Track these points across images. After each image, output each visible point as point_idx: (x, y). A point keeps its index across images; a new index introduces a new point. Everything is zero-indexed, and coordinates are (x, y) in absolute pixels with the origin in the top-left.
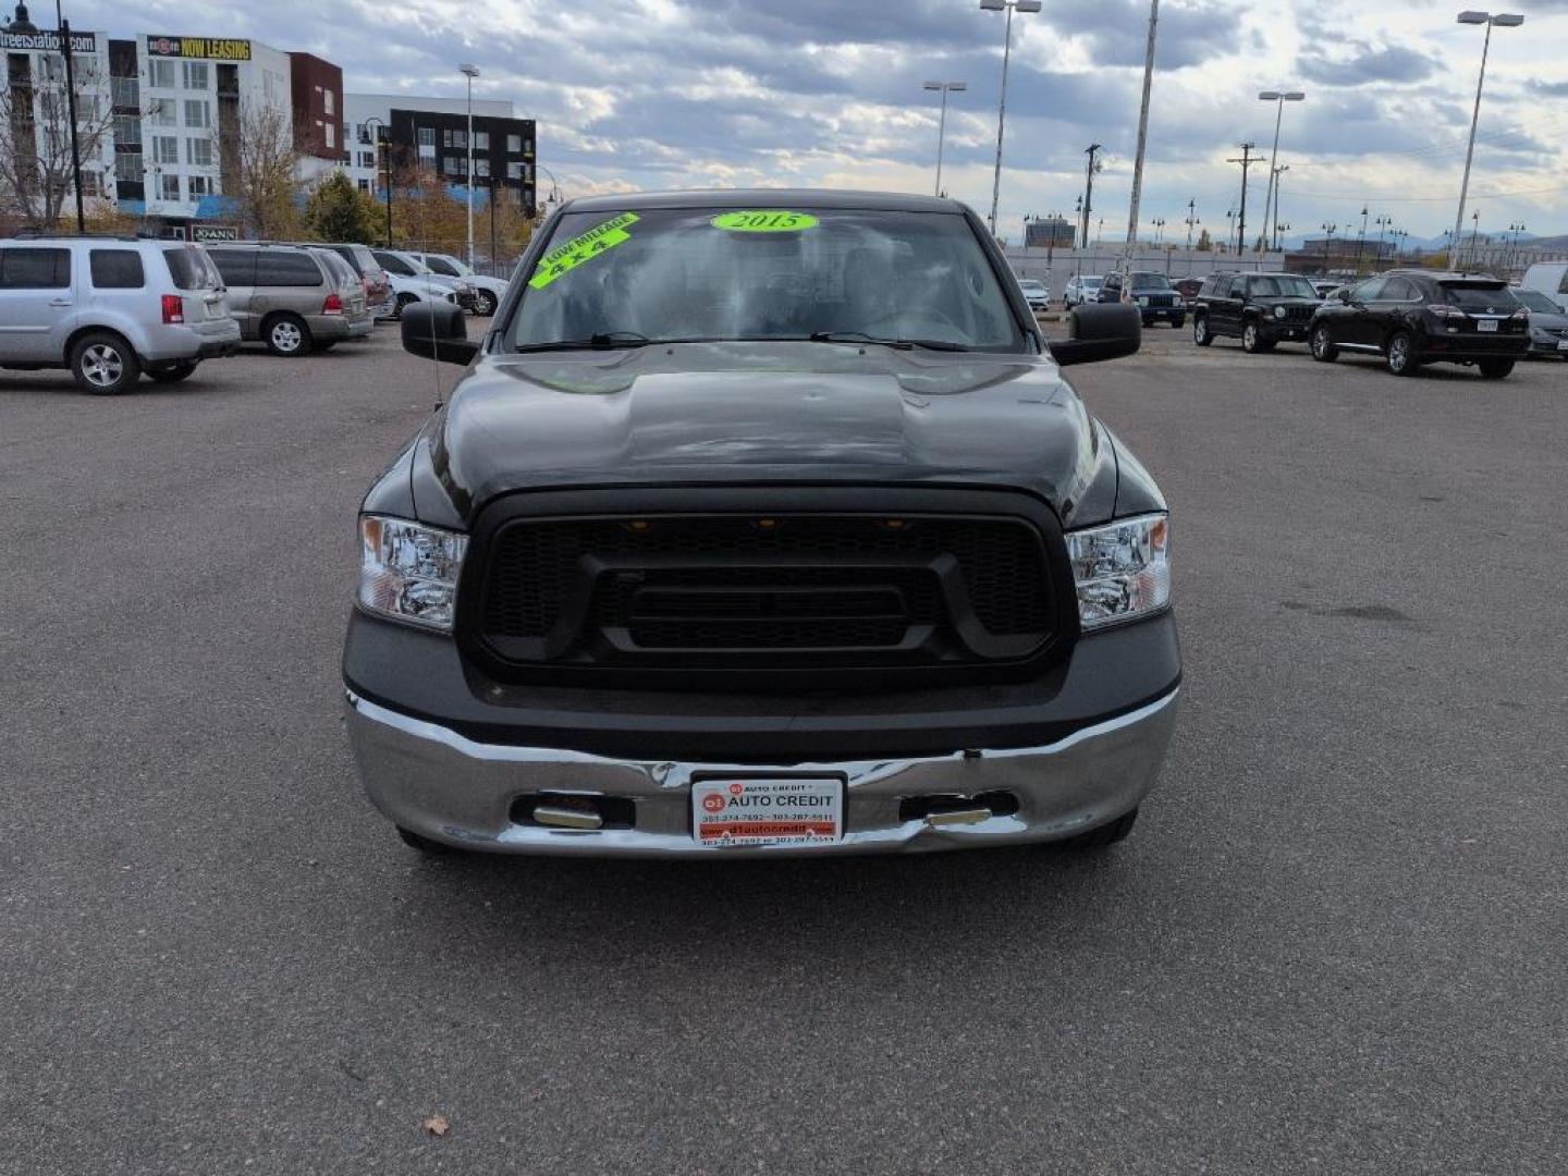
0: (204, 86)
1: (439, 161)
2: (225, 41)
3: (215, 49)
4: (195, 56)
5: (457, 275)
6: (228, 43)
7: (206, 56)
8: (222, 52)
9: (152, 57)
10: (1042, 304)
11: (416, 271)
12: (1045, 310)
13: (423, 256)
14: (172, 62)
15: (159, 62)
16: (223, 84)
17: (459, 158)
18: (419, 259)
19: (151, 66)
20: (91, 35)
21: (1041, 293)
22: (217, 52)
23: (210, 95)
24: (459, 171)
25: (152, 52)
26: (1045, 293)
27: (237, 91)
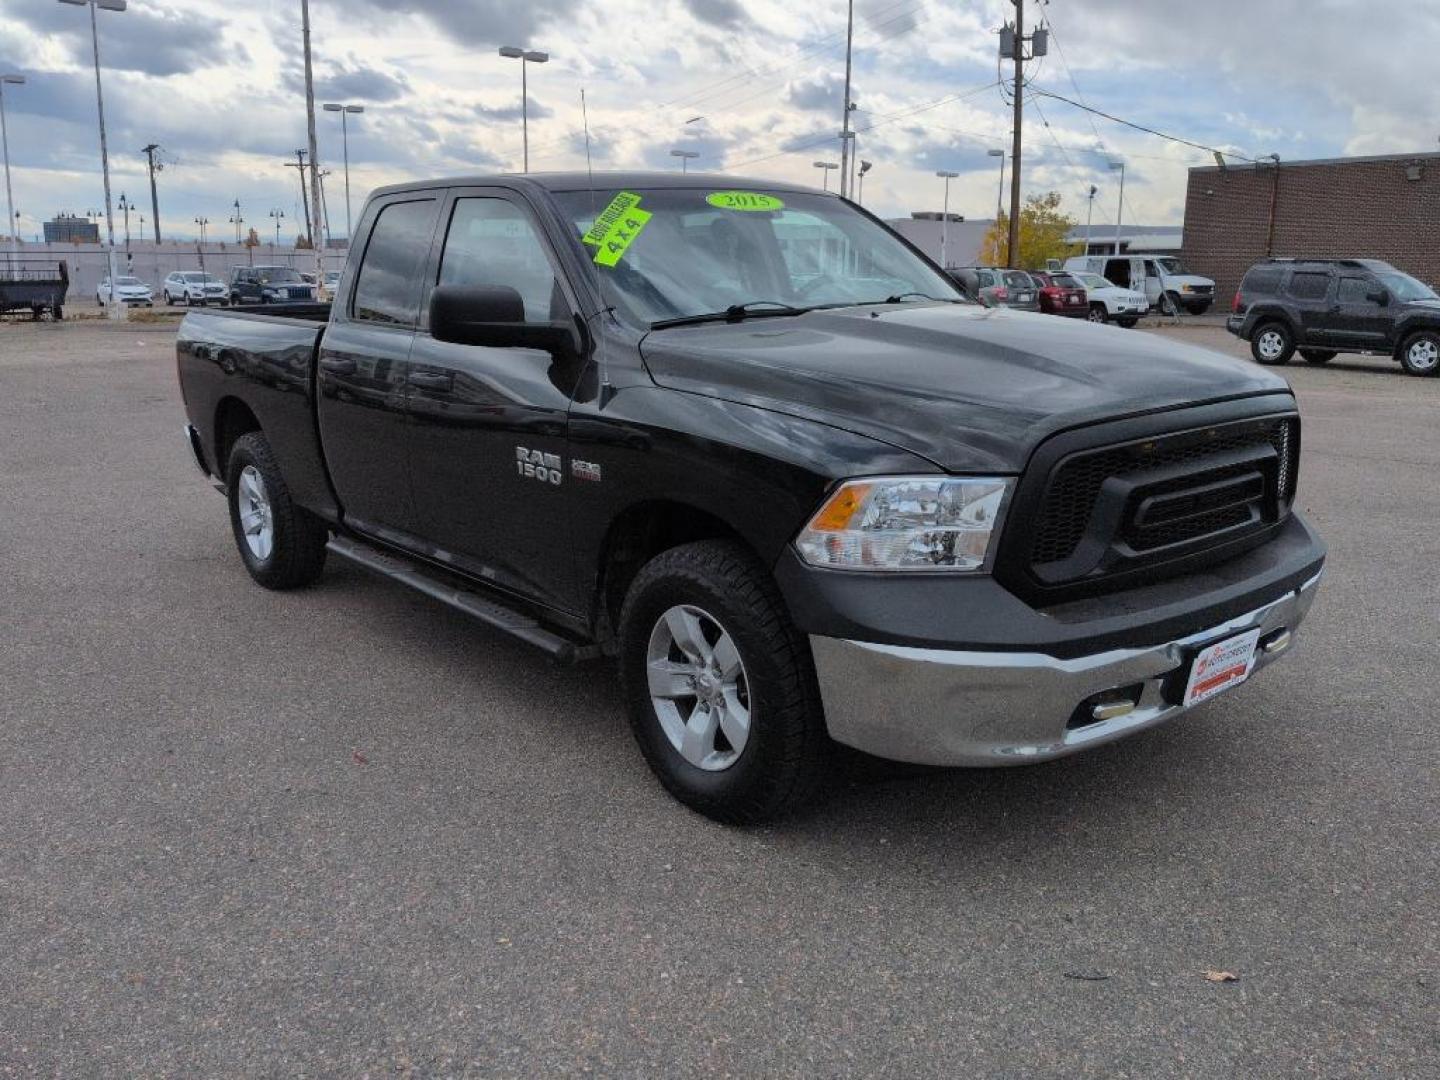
10: (144, 300)
12: (150, 305)
21: (141, 289)
26: (147, 290)
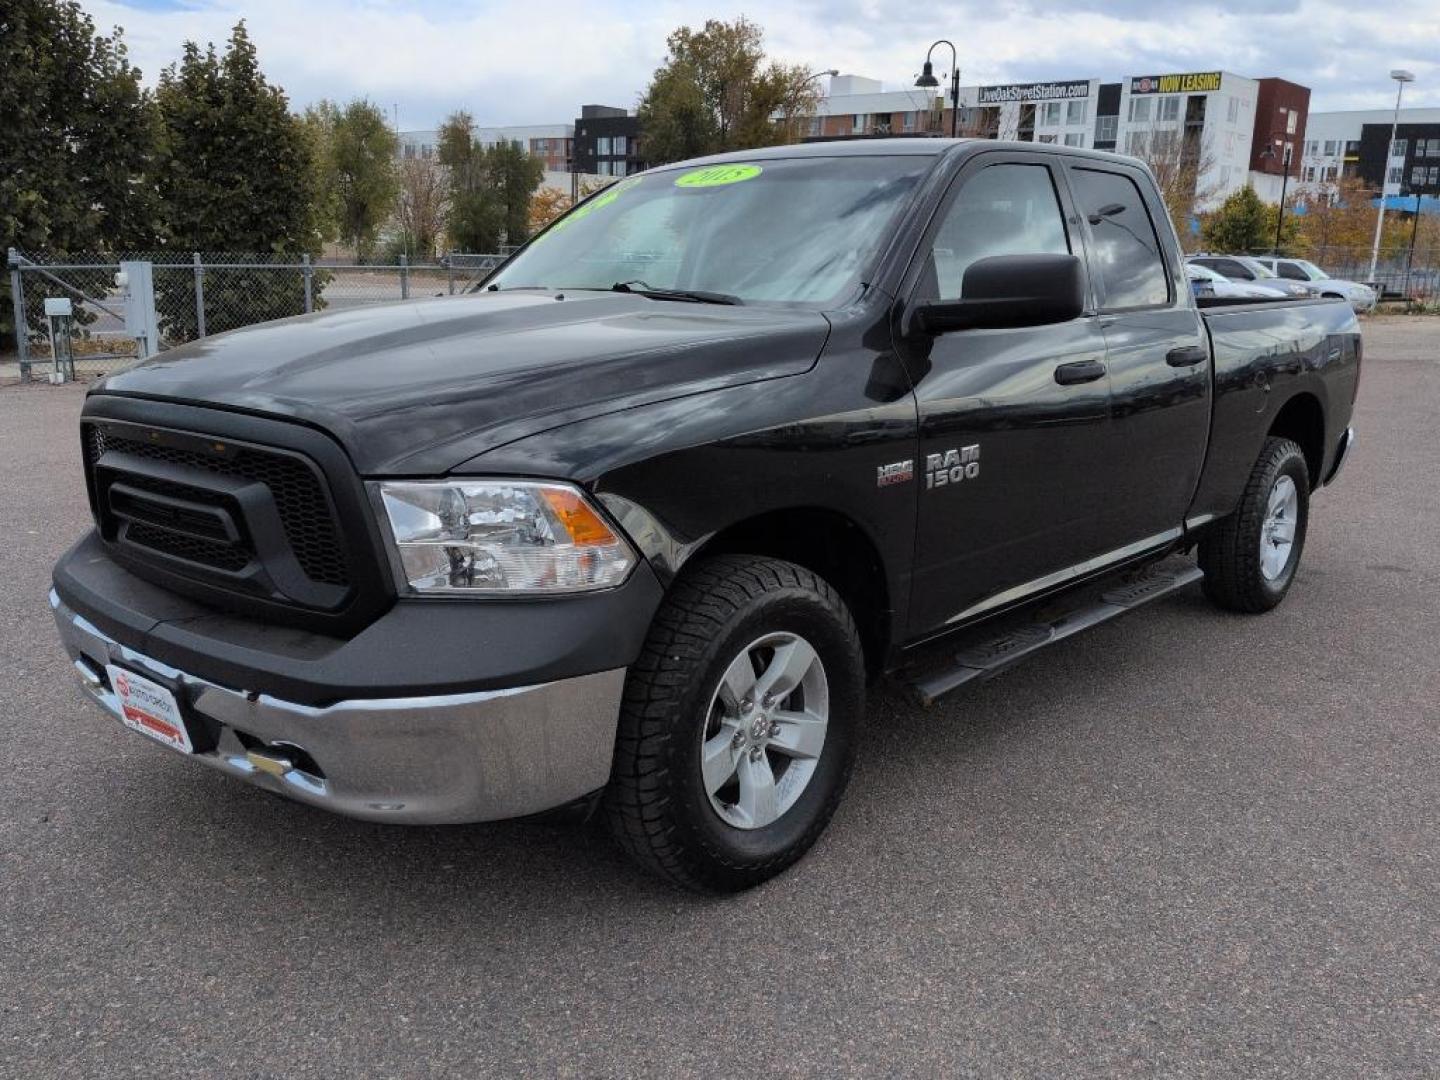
0: (1174, 117)
1: (1407, 172)
2: (1199, 75)
3: (1189, 82)
4: (1171, 91)
5: (1306, 279)
6: (1201, 76)
7: (1180, 90)
8: (1195, 85)
9: (1134, 96)
11: (1256, 275)
13: (1275, 261)
14: (1150, 98)
15: (1139, 100)
16: (1191, 114)
17: (1429, 167)
18: (1269, 265)
19: (1132, 103)
20: (1086, 83)
22: (1190, 86)
23: (1178, 125)
24: (1427, 180)
25: (1134, 92)
27: (1202, 119)
